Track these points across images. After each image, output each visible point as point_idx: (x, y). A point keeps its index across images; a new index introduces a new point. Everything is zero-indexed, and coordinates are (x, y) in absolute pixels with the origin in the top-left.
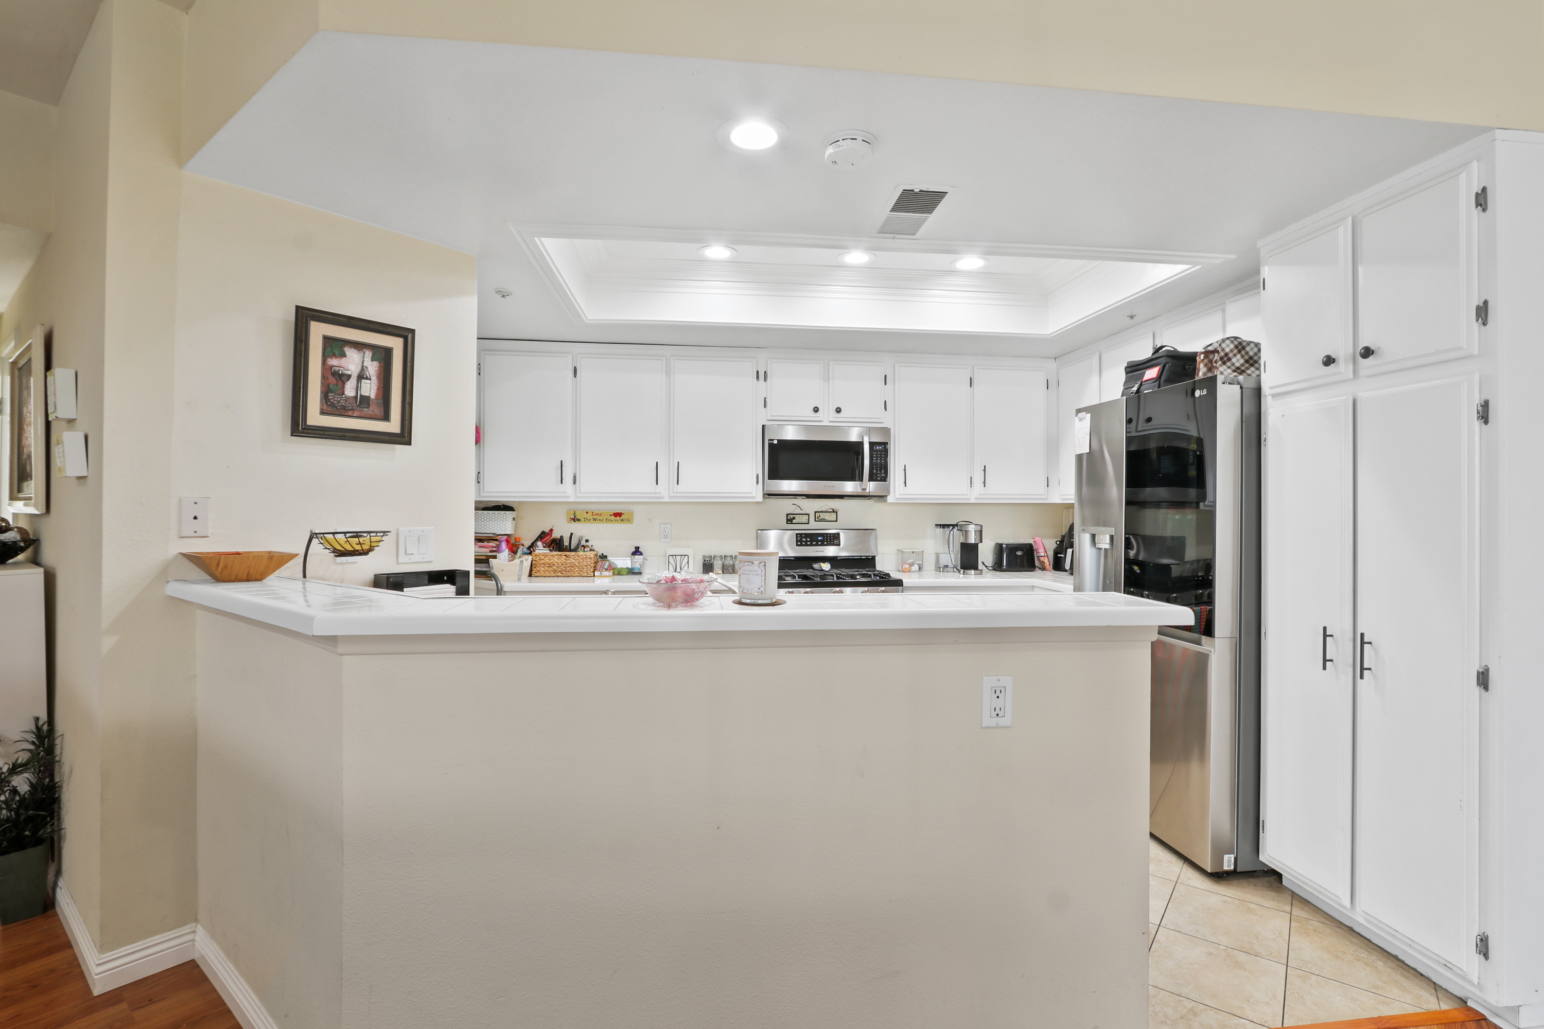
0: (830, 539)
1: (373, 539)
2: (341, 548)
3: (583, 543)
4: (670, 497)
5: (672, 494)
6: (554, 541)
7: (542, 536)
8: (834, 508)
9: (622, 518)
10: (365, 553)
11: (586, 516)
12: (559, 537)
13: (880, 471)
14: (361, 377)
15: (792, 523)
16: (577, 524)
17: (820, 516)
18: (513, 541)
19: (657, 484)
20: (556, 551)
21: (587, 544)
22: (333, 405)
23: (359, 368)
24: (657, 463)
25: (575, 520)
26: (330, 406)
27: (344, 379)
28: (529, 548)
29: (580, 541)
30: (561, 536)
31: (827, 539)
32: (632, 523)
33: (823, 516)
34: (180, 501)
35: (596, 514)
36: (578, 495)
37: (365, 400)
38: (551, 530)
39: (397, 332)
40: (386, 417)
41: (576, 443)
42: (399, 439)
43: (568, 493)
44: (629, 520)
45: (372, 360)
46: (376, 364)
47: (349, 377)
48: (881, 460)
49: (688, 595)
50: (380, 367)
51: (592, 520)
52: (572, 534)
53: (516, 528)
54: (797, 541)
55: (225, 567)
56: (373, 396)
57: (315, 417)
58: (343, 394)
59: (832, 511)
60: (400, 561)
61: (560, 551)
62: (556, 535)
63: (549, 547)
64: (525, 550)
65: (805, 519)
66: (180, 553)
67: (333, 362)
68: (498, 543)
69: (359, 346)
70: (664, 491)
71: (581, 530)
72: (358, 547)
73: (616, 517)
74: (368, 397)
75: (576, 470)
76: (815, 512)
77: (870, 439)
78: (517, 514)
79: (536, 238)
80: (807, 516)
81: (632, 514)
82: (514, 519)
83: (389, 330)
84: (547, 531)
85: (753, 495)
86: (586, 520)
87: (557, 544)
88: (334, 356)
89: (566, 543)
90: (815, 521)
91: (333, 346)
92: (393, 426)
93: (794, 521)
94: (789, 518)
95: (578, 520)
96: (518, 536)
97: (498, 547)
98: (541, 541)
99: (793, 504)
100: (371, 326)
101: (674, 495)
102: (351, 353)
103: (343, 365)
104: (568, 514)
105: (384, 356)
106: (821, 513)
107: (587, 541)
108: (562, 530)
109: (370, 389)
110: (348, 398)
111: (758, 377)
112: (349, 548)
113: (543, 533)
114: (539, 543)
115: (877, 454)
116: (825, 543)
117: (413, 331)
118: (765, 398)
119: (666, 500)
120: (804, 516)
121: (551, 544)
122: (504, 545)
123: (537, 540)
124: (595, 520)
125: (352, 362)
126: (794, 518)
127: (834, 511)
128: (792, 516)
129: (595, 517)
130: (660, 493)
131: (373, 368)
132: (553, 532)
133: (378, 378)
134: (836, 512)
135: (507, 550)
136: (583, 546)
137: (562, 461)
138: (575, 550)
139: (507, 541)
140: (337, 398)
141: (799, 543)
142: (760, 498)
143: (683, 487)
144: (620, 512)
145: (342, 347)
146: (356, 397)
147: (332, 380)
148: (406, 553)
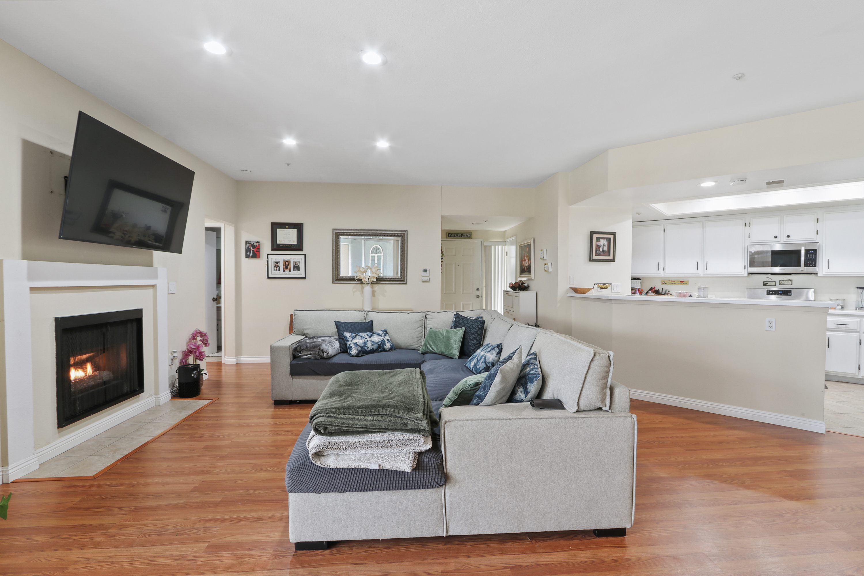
0: (786, 292)
1: (609, 285)
2: (601, 287)
3: (667, 292)
4: (704, 275)
5: (704, 274)
6: (656, 291)
7: (651, 289)
8: (790, 279)
9: (683, 283)
10: (606, 288)
11: (669, 282)
12: (658, 289)
13: (812, 262)
14: (604, 246)
15: (766, 285)
16: (665, 285)
17: (782, 283)
18: (640, 291)
19: (698, 270)
20: (656, 294)
21: (669, 292)
22: (598, 254)
23: (603, 244)
24: (698, 262)
25: (664, 283)
26: (597, 254)
27: (600, 247)
28: (646, 293)
29: (666, 291)
30: (659, 289)
31: (784, 293)
32: (688, 285)
33: (783, 282)
34: (569, 276)
35: (673, 282)
36: (665, 274)
37: (604, 251)
38: (655, 287)
39: (611, 233)
40: (609, 255)
41: (664, 254)
42: (612, 261)
43: (661, 273)
44: (687, 284)
45: (606, 241)
46: (607, 242)
47: (601, 246)
48: (812, 257)
49: (684, 295)
50: (608, 243)
51: (671, 283)
52: (663, 289)
53: (641, 286)
54: (767, 293)
55: (580, 290)
56: (606, 250)
57: (594, 257)
58: (600, 250)
59: (789, 280)
60: (612, 292)
61: (658, 294)
62: (657, 289)
63: (654, 293)
64: (645, 294)
65: (774, 284)
66: (570, 288)
67: (598, 243)
68: (635, 291)
69: (603, 238)
70: (701, 272)
71: (666, 287)
72: (605, 287)
73: (681, 282)
74: (605, 251)
75: (664, 265)
76: (780, 281)
77: (805, 248)
78: (642, 281)
79: (650, 205)
80: (775, 283)
81: (688, 281)
82: (641, 283)
83: (610, 233)
84: (653, 287)
85: (743, 273)
86: (669, 283)
87: (657, 292)
88: (598, 241)
89: (660, 292)
90: (779, 285)
91: (598, 239)
92: (611, 257)
93: (767, 285)
94: (764, 283)
95: (665, 283)
96: (642, 289)
97: (635, 292)
98: (651, 291)
99: (767, 277)
100: (606, 233)
101: (705, 274)
102: (602, 240)
103: (600, 243)
104: (661, 281)
105: (609, 240)
106: (782, 281)
107: (669, 291)
108: (659, 287)
109: (605, 249)
110: (601, 251)
111: (745, 225)
112: (604, 287)
113: (652, 288)
114: (650, 292)
115: (810, 255)
116: (783, 294)
117: (616, 233)
118: (749, 234)
119: (702, 276)
120: (773, 282)
121: (655, 292)
122: (637, 291)
123: (649, 290)
124: (672, 283)
125: (602, 242)
126: (767, 283)
127: (790, 280)
128: (766, 283)
129: (672, 282)
130: (699, 273)
131: (606, 243)
132: (656, 288)
133: (607, 246)
134: (792, 281)
135: (639, 293)
136: (667, 293)
137: (659, 263)
138: (664, 294)
139: (639, 290)
140: (599, 252)
141: (768, 294)
142: (746, 275)
143: (709, 271)
144: (683, 281)
145: (599, 239)
146: (602, 251)
147: (597, 247)
148: (614, 290)
